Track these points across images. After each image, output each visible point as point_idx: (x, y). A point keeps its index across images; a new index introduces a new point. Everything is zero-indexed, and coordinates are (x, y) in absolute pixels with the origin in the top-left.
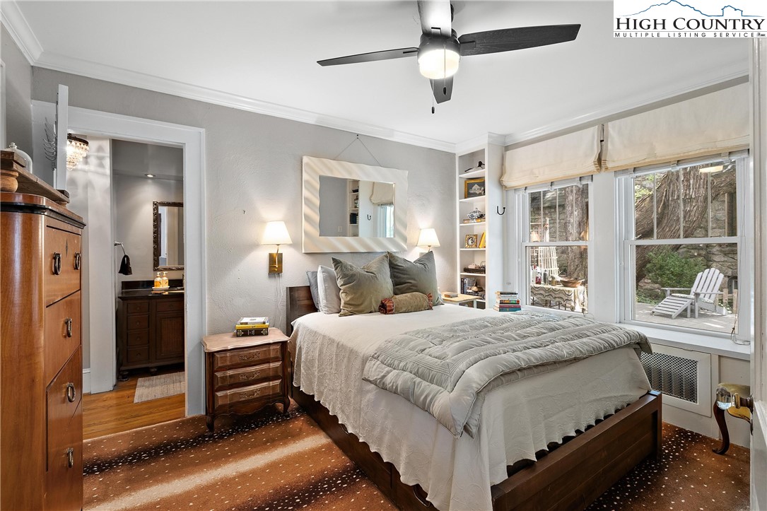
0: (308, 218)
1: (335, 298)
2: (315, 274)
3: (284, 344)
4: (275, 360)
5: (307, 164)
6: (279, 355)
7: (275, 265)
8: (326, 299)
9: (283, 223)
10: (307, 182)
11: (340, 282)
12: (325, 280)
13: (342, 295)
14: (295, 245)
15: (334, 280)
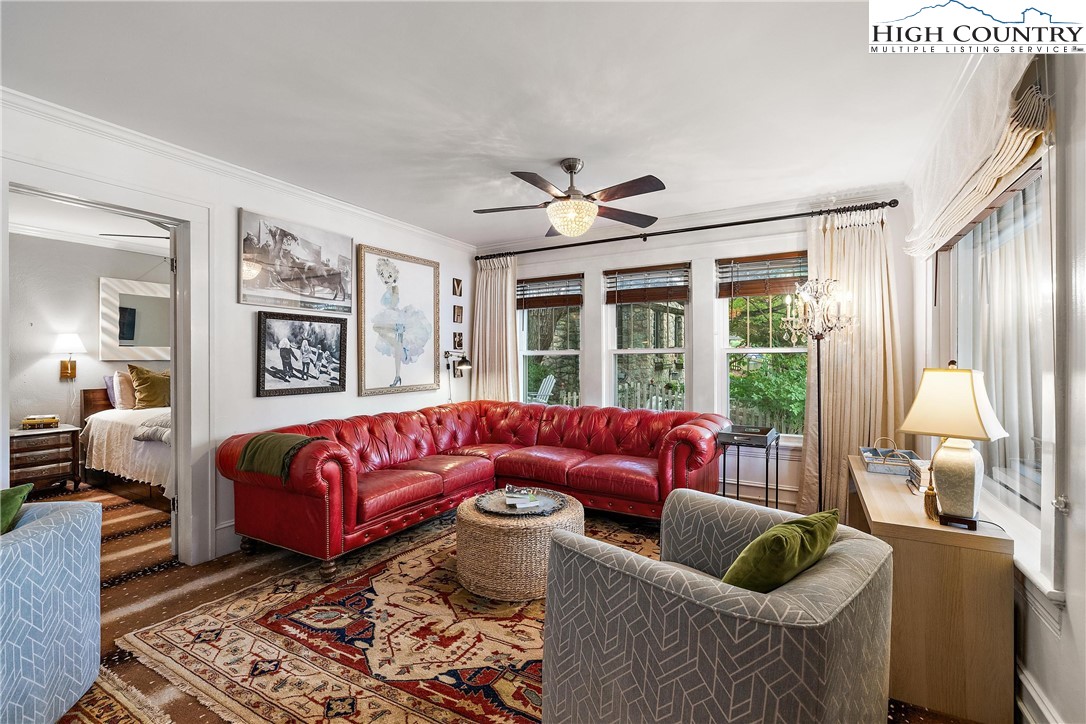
0: (105, 330)
1: (131, 397)
2: (111, 378)
3: (74, 434)
4: (66, 445)
5: (104, 284)
6: (69, 441)
7: (67, 372)
8: (122, 398)
9: (76, 335)
10: (104, 299)
11: (135, 384)
12: (121, 383)
13: (137, 395)
14: (92, 353)
15: (130, 383)
